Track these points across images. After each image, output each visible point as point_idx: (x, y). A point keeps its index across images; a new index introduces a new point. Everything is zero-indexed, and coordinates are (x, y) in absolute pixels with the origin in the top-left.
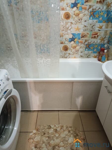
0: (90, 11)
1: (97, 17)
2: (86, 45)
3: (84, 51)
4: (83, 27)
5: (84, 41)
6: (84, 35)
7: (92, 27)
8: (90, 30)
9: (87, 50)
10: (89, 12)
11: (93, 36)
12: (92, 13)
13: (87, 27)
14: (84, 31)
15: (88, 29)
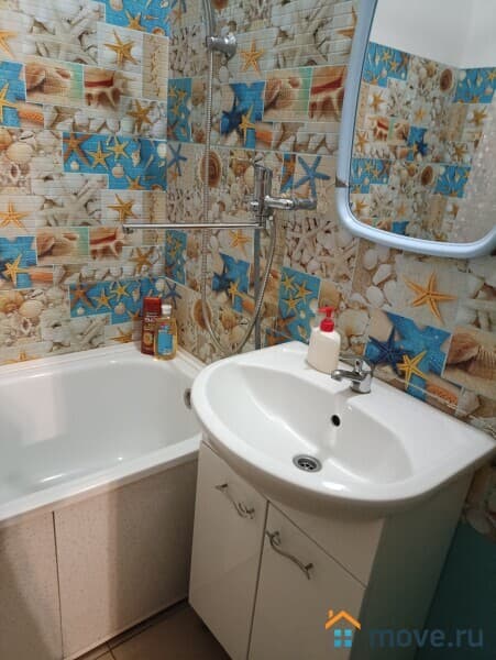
0: (61, 135)
1: (99, 164)
2: (73, 289)
3: (69, 321)
4: (42, 208)
5: (56, 273)
6: (53, 246)
7: (86, 206)
8: (80, 221)
9: (80, 311)
10: (58, 137)
11: (99, 247)
12: (73, 143)
13: (62, 206)
14: (49, 225)
15: (66, 216)
